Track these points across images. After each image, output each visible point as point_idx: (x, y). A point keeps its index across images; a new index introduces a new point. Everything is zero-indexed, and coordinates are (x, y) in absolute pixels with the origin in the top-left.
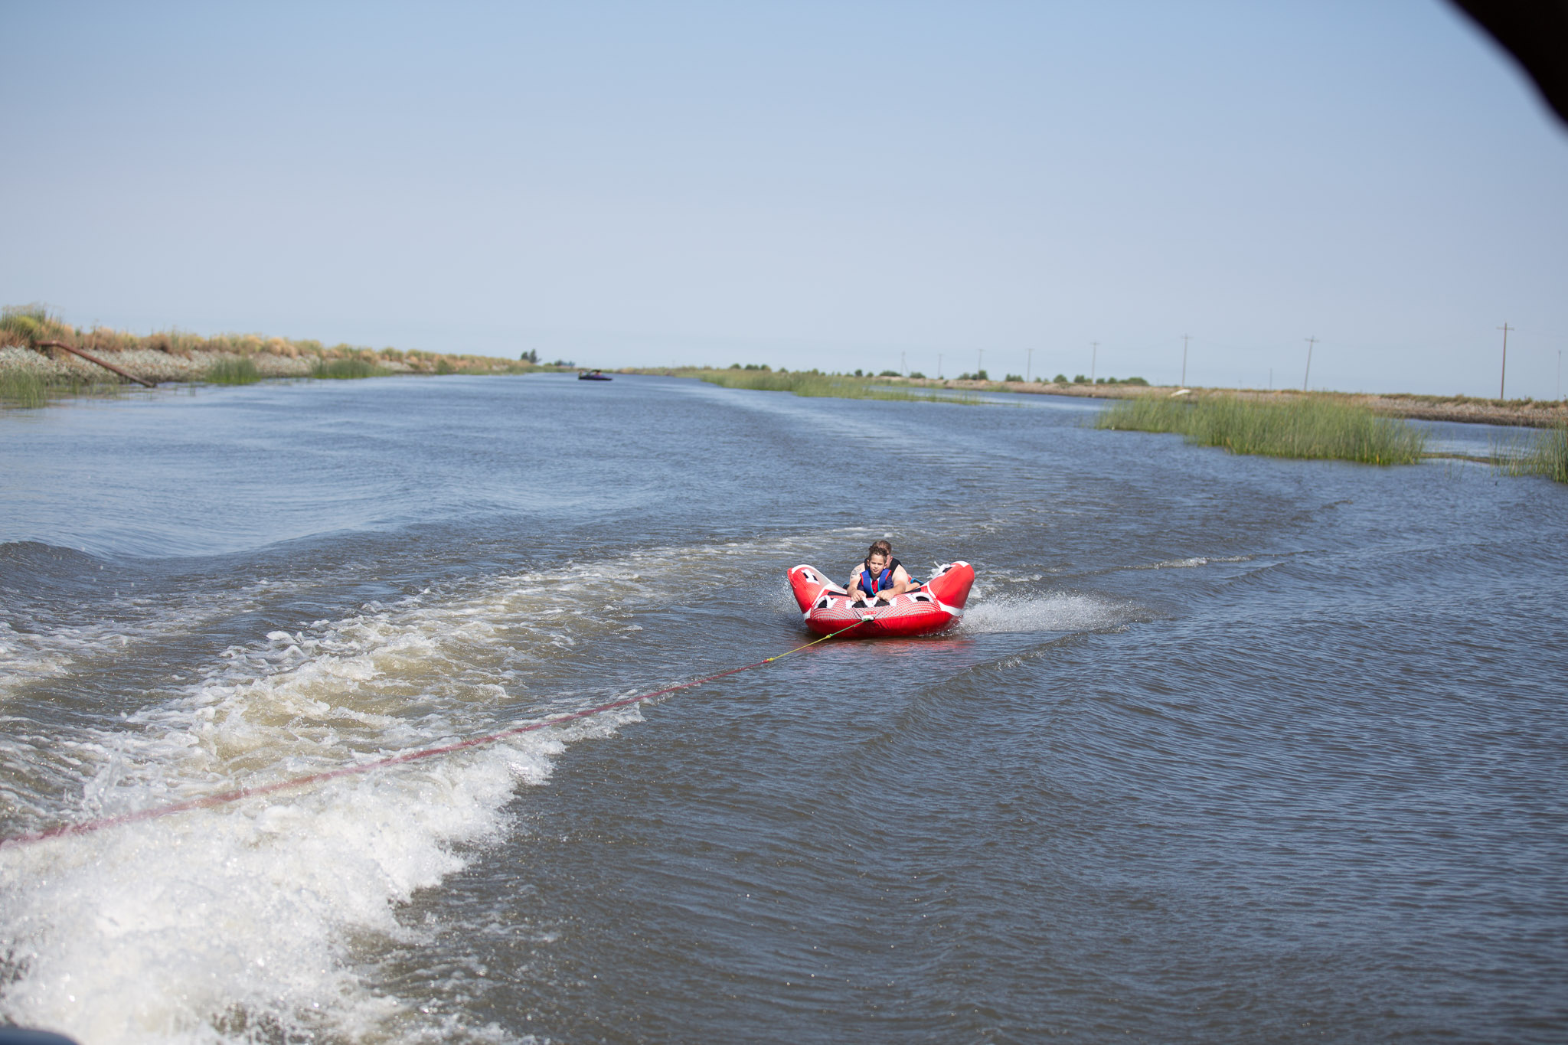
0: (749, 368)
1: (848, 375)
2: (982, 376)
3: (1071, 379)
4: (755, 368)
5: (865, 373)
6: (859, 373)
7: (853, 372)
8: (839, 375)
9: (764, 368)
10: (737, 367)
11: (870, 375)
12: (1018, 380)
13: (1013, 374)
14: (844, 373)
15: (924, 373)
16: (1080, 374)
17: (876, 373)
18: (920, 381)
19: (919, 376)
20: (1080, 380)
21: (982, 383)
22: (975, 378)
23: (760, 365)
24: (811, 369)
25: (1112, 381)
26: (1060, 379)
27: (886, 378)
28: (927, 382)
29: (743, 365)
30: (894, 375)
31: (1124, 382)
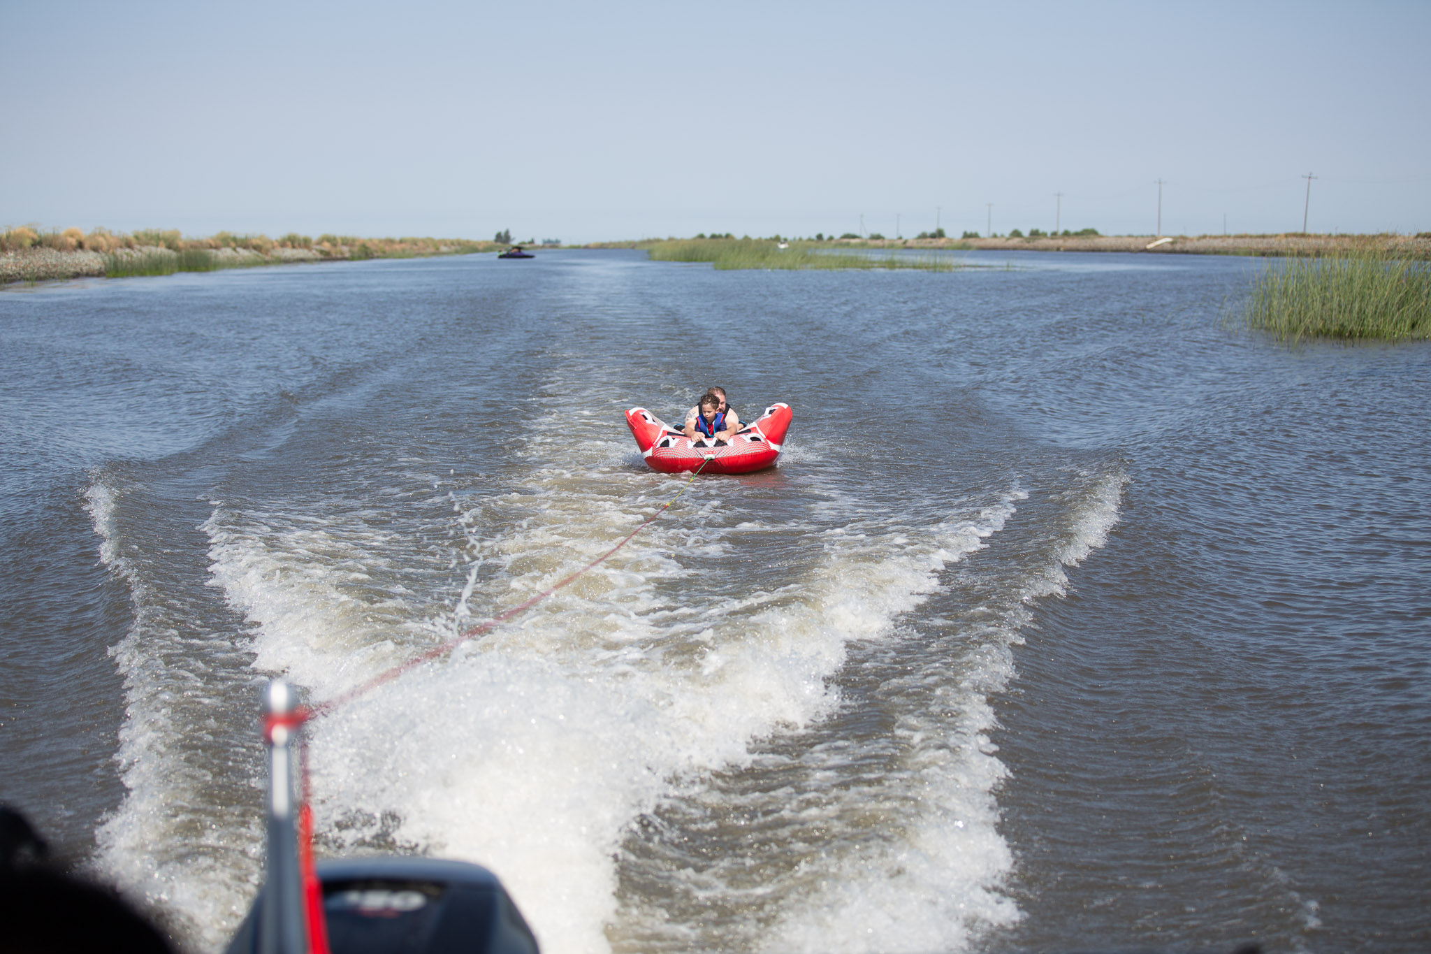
0: (713, 237)
1: (810, 240)
2: (940, 234)
3: (1026, 233)
4: (720, 236)
5: (826, 237)
6: (820, 237)
7: (814, 236)
8: (800, 239)
9: (728, 236)
10: (702, 236)
11: (831, 238)
12: (975, 236)
13: (969, 232)
14: (805, 237)
15: (883, 234)
16: (1035, 228)
17: (837, 236)
18: (879, 242)
19: (878, 237)
20: (1035, 234)
21: (941, 242)
22: (933, 236)
23: (724, 234)
24: (773, 235)
25: (1066, 234)
26: (1016, 234)
27: (845, 241)
28: (886, 242)
29: (708, 235)
30: (854, 237)
31: (1077, 234)
